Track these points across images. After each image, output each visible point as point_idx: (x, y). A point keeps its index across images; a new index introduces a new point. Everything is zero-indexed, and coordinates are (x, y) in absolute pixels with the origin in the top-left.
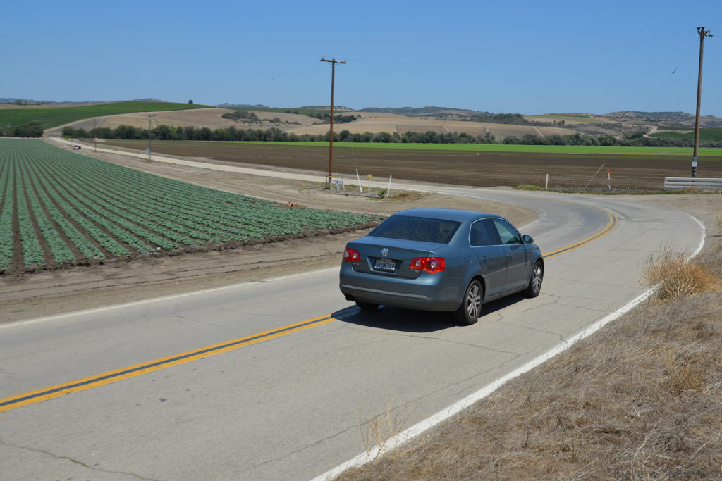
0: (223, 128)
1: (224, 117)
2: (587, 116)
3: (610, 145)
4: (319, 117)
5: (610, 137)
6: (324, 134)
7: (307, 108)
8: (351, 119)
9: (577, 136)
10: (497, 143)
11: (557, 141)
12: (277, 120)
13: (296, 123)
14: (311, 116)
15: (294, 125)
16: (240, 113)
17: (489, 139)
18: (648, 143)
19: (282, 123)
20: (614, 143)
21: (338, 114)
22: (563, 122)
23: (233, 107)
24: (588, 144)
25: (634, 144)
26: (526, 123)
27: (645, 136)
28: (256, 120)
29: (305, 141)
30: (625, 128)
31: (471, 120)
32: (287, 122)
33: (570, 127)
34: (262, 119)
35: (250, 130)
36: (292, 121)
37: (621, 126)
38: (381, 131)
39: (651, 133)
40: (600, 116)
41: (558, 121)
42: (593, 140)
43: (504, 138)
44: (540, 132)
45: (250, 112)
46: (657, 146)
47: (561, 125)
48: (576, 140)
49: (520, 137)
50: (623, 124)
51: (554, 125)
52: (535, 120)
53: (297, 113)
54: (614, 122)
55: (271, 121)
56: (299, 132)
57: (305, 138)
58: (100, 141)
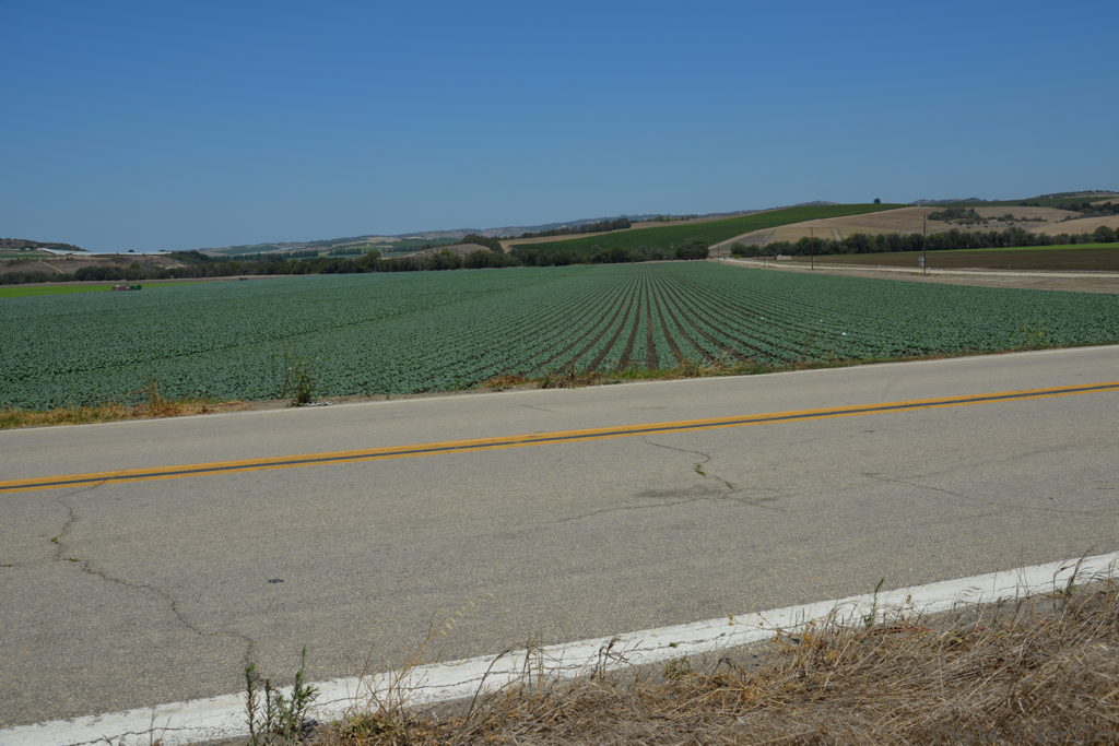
0: (940, 232)
1: (930, 218)
4: (1074, 208)
6: (1091, 231)
7: (1047, 197)
12: (1009, 217)
13: (1039, 220)
14: (1061, 207)
15: (1037, 223)
16: (952, 210)
19: (1017, 220)
21: (1102, 203)
23: (942, 204)
28: (978, 219)
29: (1062, 243)
32: (1024, 219)
34: (986, 216)
35: (978, 233)
36: (1032, 217)
45: (967, 209)
53: (1037, 205)
55: (1000, 219)
56: (1052, 230)
57: (1062, 239)
58: (785, 258)
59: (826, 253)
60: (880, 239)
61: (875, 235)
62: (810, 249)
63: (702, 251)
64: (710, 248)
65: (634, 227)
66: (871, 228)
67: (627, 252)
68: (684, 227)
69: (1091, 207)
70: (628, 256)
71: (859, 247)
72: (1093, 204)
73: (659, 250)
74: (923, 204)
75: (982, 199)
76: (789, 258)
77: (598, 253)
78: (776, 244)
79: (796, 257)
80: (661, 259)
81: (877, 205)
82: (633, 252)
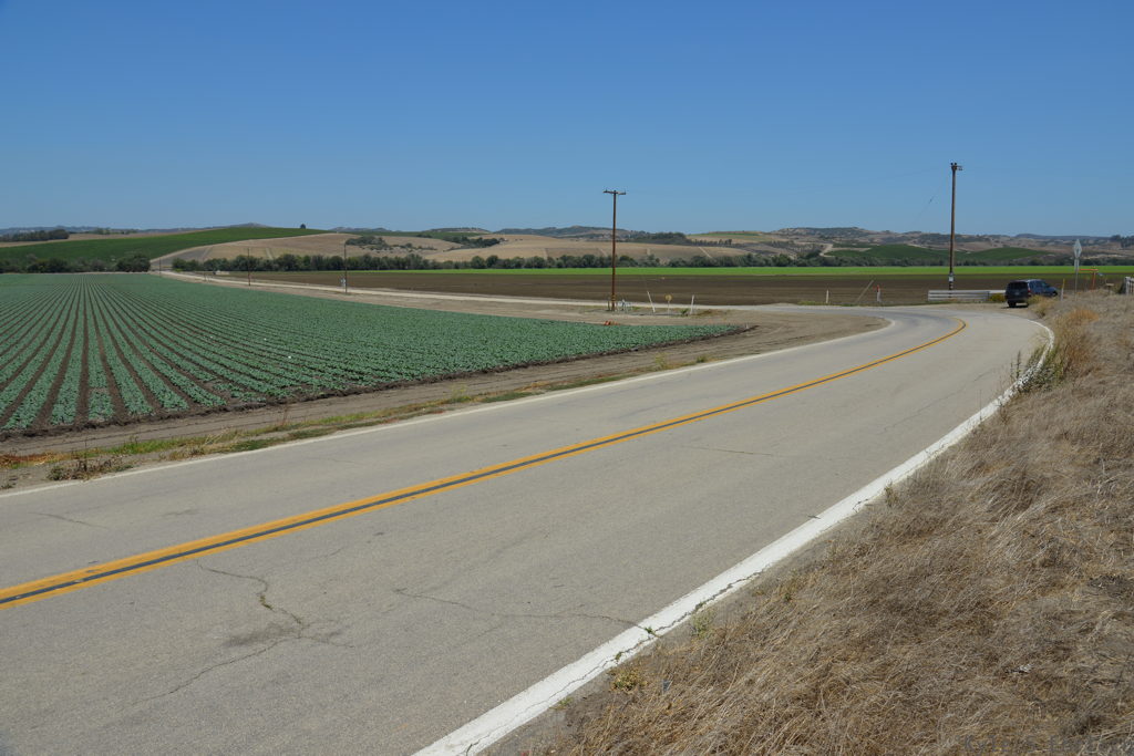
0: (356, 255)
1: (348, 243)
2: (755, 234)
3: (784, 266)
4: (456, 241)
5: (785, 257)
6: (469, 260)
7: (436, 230)
8: (494, 242)
9: (749, 257)
10: (662, 266)
11: (728, 262)
12: (409, 245)
14: (447, 239)
15: (430, 251)
16: (365, 238)
17: (652, 262)
18: (825, 263)
19: (415, 248)
20: (789, 263)
21: (476, 238)
22: (730, 241)
23: (356, 232)
24: (761, 265)
25: (811, 265)
26: (689, 243)
27: (821, 254)
28: (386, 246)
29: (448, 268)
30: (798, 247)
31: (626, 241)
32: (420, 248)
33: (738, 246)
34: (392, 244)
35: (386, 258)
36: (426, 246)
37: (793, 245)
38: (533, 256)
39: (826, 251)
40: (769, 234)
41: (724, 240)
42: (767, 261)
43: (669, 260)
44: (708, 253)
46: (835, 266)
47: (728, 244)
48: (749, 261)
49: (687, 260)
50: (795, 242)
51: (720, 244)
52: (699, 239)
53: (430, 237)
54: (785, 240)
55: (402, 247)
56: (441, 258)
57: (448, 265)
58: (223, 273)
59: (260, 270)
60: (307, 260)
61: (302, 255)
62: (246, 266)
63: (143, 264)
64: (151, 261)
65: (72, 238)
66: (300, 249)
67: (66, 263)
68: (122, 240)
69: (468, 240)
70: (67, 267)
71: (288, 266)
72: (470, 238)
73: (100, 262)
74: (341, 230)
75: (388, 228)
76: (227, 273)
77: (34, 263)
78: (214, 260)
79: (233, 273)
80: (102, 270)
81: (303, 230)
82: (73, 263)
